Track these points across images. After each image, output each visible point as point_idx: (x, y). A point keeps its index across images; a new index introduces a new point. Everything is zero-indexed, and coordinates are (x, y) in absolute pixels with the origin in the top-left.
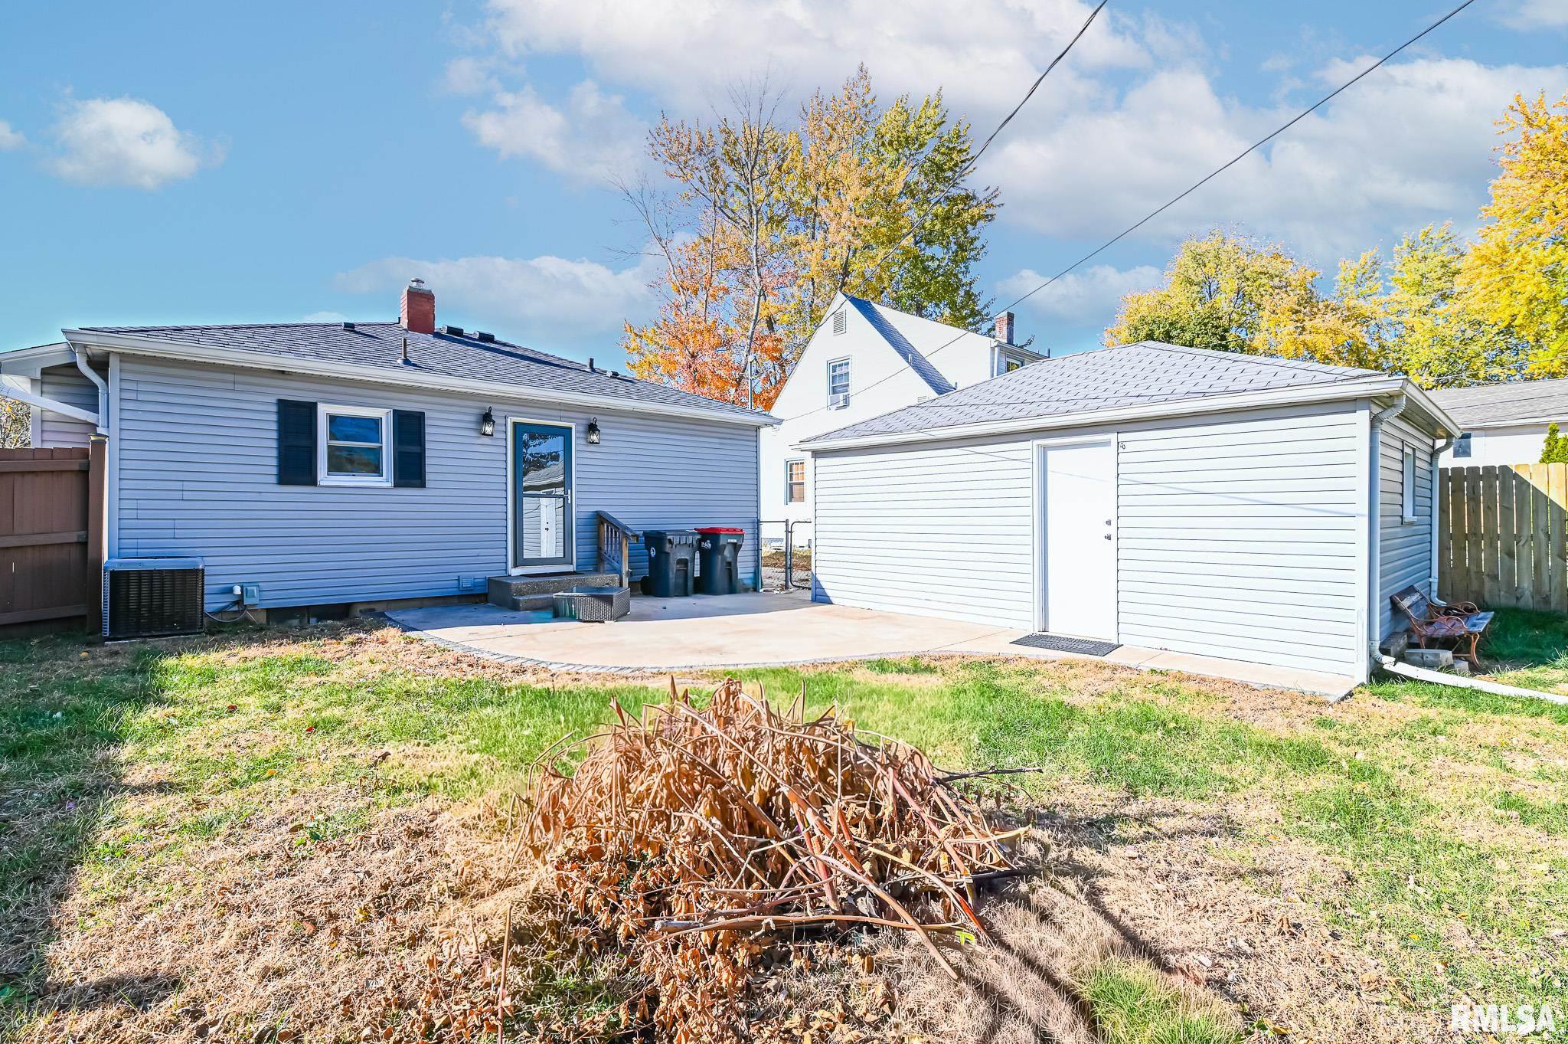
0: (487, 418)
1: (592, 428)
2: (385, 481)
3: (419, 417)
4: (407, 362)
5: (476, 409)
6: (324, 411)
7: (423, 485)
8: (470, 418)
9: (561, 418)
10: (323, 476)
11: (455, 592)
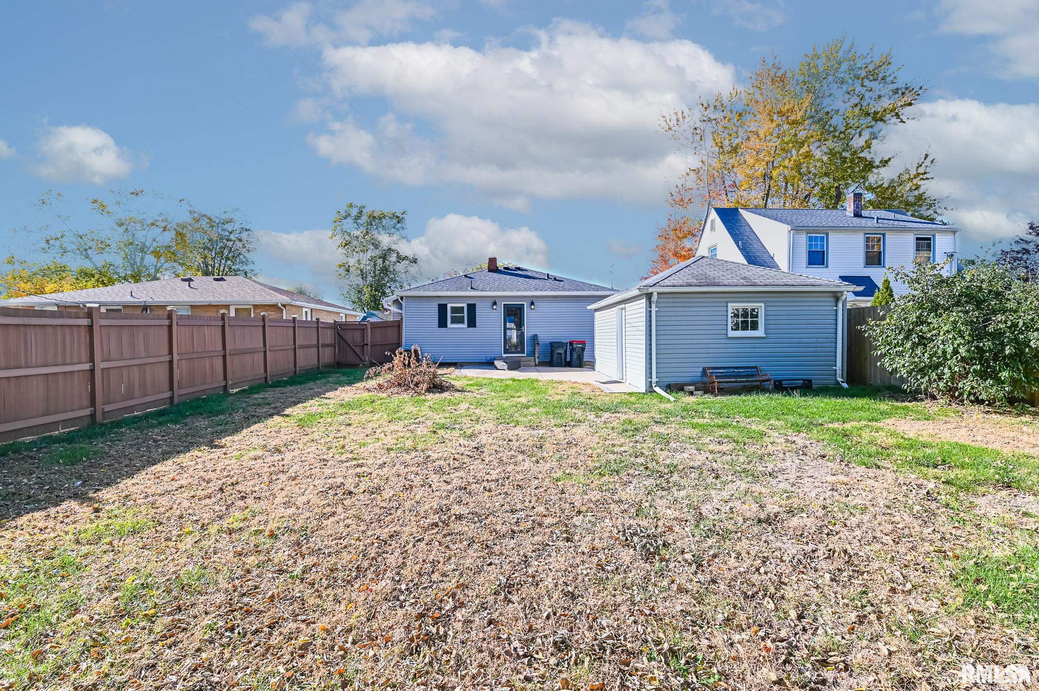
0: (495, 303)
1: (532, 303)
2: (465, 326)
3: (474, 305)
4: (472, 288)
5: (492, 300)
6: (449, 306)
7: (475, 326)
8: (489, 304)
9: (521, 301)
10: (449, 325)
11: (484, 361)
